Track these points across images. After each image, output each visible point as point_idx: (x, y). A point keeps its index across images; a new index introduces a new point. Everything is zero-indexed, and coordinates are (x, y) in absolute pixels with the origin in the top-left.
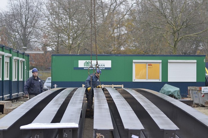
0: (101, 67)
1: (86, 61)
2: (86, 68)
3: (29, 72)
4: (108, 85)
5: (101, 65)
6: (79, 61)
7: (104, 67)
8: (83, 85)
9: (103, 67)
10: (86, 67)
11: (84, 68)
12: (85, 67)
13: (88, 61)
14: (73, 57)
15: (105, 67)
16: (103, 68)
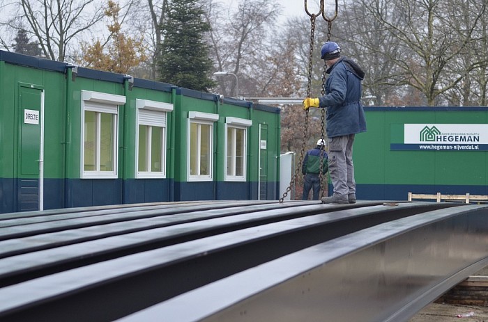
0: (470, 142)
1: (425, 125)
2: (425, 147)
3: (278, 159)
4: (482, 195)
5: (470, 138)
6: (406, 126)
7: (476, 142)
8: (410, 194)
9: (473, 143)
10: (425, 142)
11: (421, 147)
12: (422, 142)
13: (430, 126)
14: (388, 114)
15: (481, 142)
16: (474, 145)
